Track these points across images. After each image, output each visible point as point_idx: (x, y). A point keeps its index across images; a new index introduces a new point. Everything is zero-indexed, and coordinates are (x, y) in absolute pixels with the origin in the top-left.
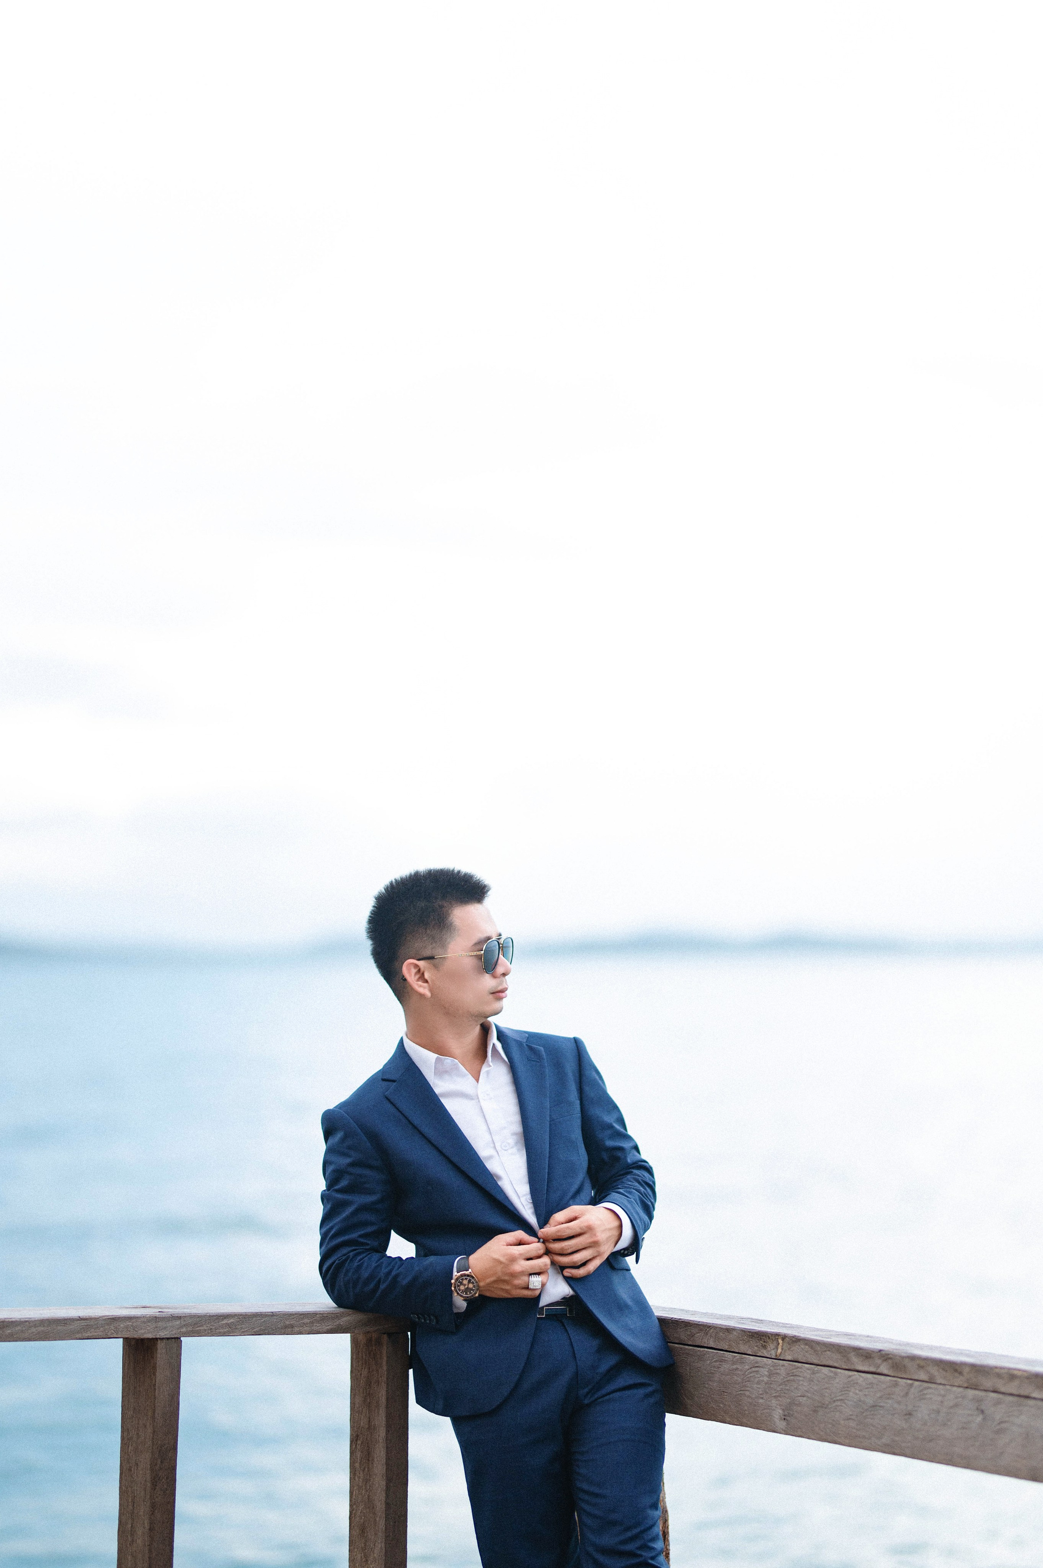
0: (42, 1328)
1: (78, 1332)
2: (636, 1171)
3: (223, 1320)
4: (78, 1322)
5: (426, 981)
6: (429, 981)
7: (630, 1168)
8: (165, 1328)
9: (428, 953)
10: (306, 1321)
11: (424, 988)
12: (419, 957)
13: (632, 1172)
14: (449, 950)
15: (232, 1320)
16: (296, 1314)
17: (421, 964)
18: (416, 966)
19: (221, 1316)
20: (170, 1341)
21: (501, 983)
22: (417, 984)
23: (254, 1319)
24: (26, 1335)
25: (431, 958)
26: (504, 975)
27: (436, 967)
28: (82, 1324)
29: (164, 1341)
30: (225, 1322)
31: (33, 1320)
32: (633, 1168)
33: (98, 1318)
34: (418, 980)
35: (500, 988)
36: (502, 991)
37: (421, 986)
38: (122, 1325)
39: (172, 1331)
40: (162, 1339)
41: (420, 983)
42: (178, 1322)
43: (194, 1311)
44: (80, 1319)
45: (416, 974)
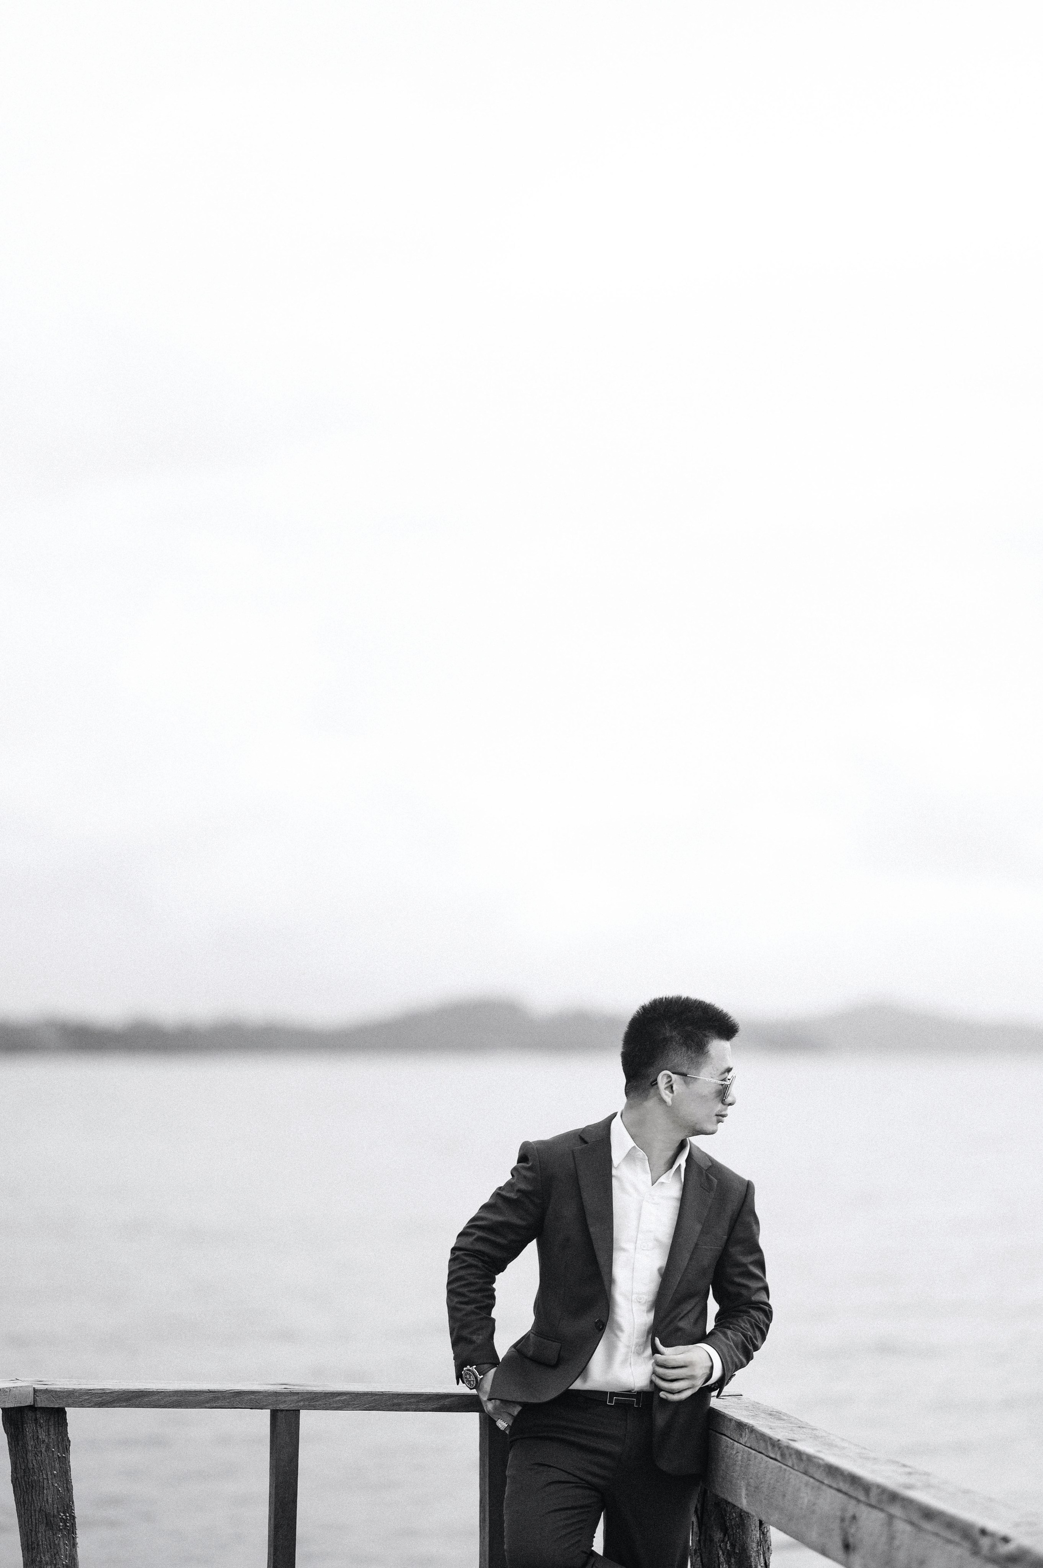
0: (175, 1398)
1: (207, 1402)
2: (753, 1312)
3: (337, 1396)
4: (208, 1394)
5: (672, 1092)
6: (675, 1092)
7: (750, 1307)
8: (285, 1402)
9: (684, 1070)
10: (412, 1400)
11: (669, 1097)
12: (674, 1071)
13: (749, 1312)
14: (701, 1074)
15: (345, 1397)
16: (404, 1394)
17: (674, 1077)
18: (669, 1076)
19: (334, 1393)
20: (288, 1412)
21: (726, 1110)
22: (665, 1093)
23: (365, 1397)
24: (162, 1403)
25: (684, 1075)
26: (730, 1104)
27: (686, 1083)
28: (211, 1396)
29: (284, 1412)
30: (338, 1398)
31: (168, 1391)
32: (753, 1308)
33: (226, 1391)
34: (666, 1088)
35: (723, 1113)
36: (723, 1116)
37: (666, 1095)
38: (246, 1398)
39: (291, 1404)
40: (282, 1410)
41: (667, 1092)
42: (296, 1397)
43: (310, 1389)
44: (210, 1392)
45: (666, 1083)
